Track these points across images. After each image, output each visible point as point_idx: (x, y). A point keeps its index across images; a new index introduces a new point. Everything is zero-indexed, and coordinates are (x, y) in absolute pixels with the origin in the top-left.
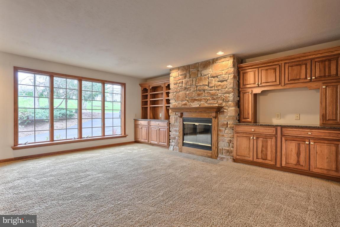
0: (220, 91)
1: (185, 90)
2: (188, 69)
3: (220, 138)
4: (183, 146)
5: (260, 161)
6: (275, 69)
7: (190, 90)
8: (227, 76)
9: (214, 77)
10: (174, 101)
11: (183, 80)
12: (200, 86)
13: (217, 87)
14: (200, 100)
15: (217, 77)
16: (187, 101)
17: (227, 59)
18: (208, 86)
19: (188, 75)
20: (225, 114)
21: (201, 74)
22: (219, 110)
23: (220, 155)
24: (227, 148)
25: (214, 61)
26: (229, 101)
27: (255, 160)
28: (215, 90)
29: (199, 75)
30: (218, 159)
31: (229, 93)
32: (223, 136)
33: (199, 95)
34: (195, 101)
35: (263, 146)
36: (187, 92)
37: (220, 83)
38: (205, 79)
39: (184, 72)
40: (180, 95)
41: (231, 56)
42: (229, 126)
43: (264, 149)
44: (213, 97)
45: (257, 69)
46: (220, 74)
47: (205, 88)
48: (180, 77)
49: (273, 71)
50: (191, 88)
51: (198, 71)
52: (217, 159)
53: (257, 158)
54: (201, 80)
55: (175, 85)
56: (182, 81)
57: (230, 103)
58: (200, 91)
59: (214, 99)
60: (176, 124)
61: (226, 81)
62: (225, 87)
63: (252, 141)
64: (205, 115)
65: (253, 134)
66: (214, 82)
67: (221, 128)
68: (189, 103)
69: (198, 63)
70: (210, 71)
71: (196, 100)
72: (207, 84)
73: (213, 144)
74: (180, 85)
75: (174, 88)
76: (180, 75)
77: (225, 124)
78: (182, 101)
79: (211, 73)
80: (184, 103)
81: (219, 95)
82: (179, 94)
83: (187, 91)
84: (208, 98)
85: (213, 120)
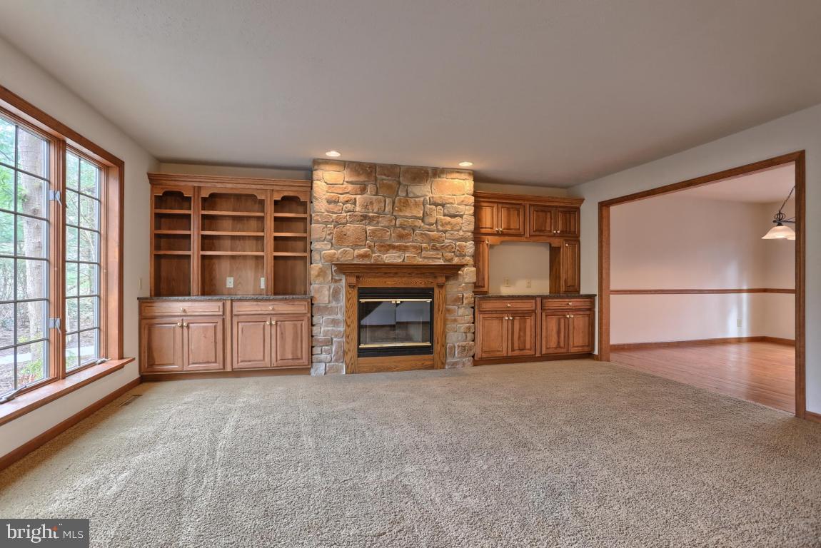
0: (448, 235)
1: (364, 222)
2: (371, 172)
3: (449, 326)
4: (358, 357)
5: (517, 353)
6: (518, 211)
7: (378, 223)
8: (462, 207)
9: (436, 205)
10: (329, 246)
11: (358, 197)
12: (406, 217)
13: (442, 225)
14: (405, 249)
15: (443, 205)
16: (370, 247)
17: (463, 176)
18: (423, 221)
19: (370, 188)
20: (460, 279)
21: (407, 193)
22: (451, 271)
23: (449, 360)
24: (464, 343)
25: (437, 172)
26: (465, 255)
27: (510, 354)
28: (438, 231)
29: (402, 194)
30: (447, 367)
31: (466, 240)
32: (455, 320)
33: (401, 237)
34: (391, 251)
35: (520, 330)
36: (369, 228)
37: (448, 219)
38: (416, 204)
39: (362, 179)
40: (348, 233)
41: (470, 174)
42: (465, 302)
43: (522, 334)
44: (435, 245)
45: (496, 205)
46: (451, 201)
47: (416, 224)
48: (350, 187)
49: (516, 212)
50: (380, 219)
51: (399, 183)
52: (444, 368)
53: (513, 350)
54: (405, 204)
55: (332, 206)
56: (355, 199)
57: (468, 258)
58: (404, 229)
59: (437, 249)
60: (334, 304)
61: (461, 216)
62: (458, 227)
63: (505, 324)
64: (418, 280)
65: (508, 311)
66: (437, 214)
67: (450, 307)
68: (373, 252)
69: (399, 166)
70: (427, 191)
71: (394, 247)
72: (421, 215)
73: (435, 339)
74: (349, 206)
75: (328, 212)
76: (347, 182)
77: (459, 298)
78: (355, 246)
79: (430, 195)
80: (362, 251)
81: (446, 241)
82: (344, 230)
83: (369, 224)
84: (424, 245)
85: (436, 291)
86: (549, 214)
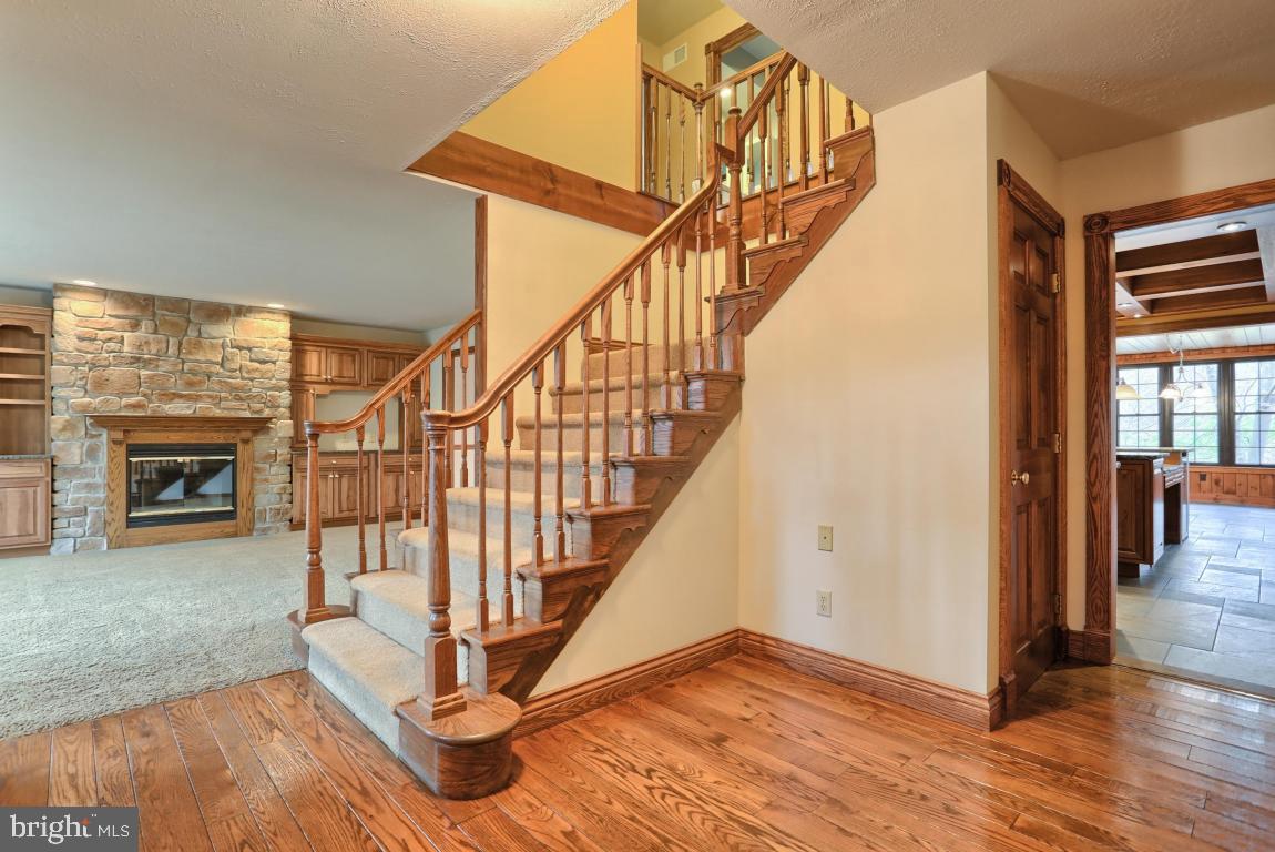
0: (255, 383)
1: (136, 365)
2: (147, 305)
3: (259, 487)
4: (128, 527)
5: (345, 514)
6: (353, 356)
7: (157, 366)
8: (276, 352)
9: (240, 348)
10: (82, 394)
11: (126, 335)
12: (197, 361)
13: (248, 372)
14: (198, 398)
15: (250, 349)
16: (145, 395)
17: (276, 317)
18: (222, 365)
19: (146, 325)
20: (272, 433)
21: (200, 333)
22: (260, 425)
23: (259, 525)
24: (278, 506)
25: (241, 311)
26: (279, 407)
27: (337, 515)
28: (243, 378)
29: (192, 333)
30: (255, 533)
31: (280, 389)
32: (266, 480)
33: (190, 384)
34: (177, 400)
35: (349, 489)
36: (144, 373)
37: (257, 365)
38: (213, 347)
39: (132, 312)
40: (112, 378)
41: (286, 315)
42: (279, 459)
43: (351, 493)
44: (238, 394)
45: (324, 350)
46: (259, 345)
47: (212, 369)
48: (114, 322)
49: (350, 359)
50: (161, 362)
51: (189, 321)
52: (251, 535)
53: (341, 511)
54: (197, 345)
55: (85, 344)
56: (122, 337)
57: (282, 410)
58: (195, 374)
59: (241, 399)
60: (89, 464)
61: (274, 362)
62: (270, 375)
63: (330, 482)
64: (215, 435)
65: (334, 469)
66: (241, 359)
67: (260, 465)
68: (150, 401)
69: (189, 301)
70: (228, 331)
71: (181, 396)
72: (220, 360)
73: (239, 503)
74: (112, 345)
75: (79, 351)
76: (109, 315)
77: (270, 455)
78: (122, 394)
79: (232, 336)
80: (133, 400)
81: (254, 390)
82: (104, 373)
83: (144, 368)
84: (223, 395)
85: (240, 447)
86: (392, 362)
